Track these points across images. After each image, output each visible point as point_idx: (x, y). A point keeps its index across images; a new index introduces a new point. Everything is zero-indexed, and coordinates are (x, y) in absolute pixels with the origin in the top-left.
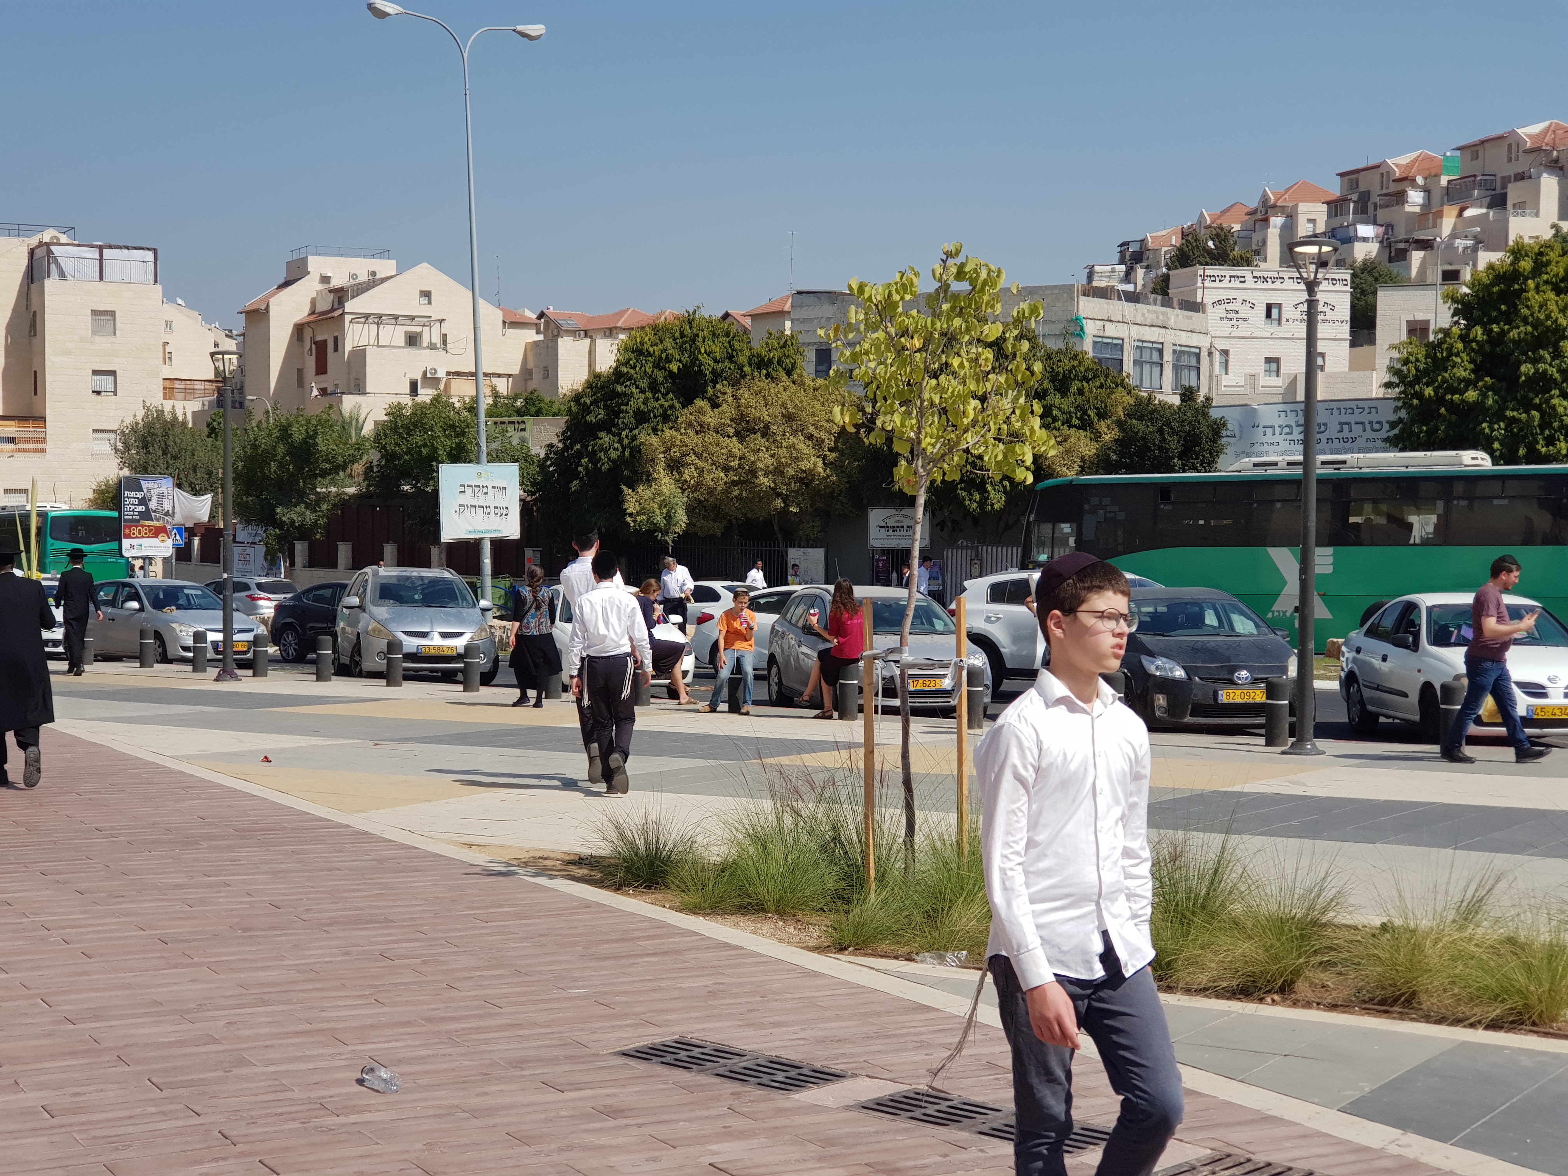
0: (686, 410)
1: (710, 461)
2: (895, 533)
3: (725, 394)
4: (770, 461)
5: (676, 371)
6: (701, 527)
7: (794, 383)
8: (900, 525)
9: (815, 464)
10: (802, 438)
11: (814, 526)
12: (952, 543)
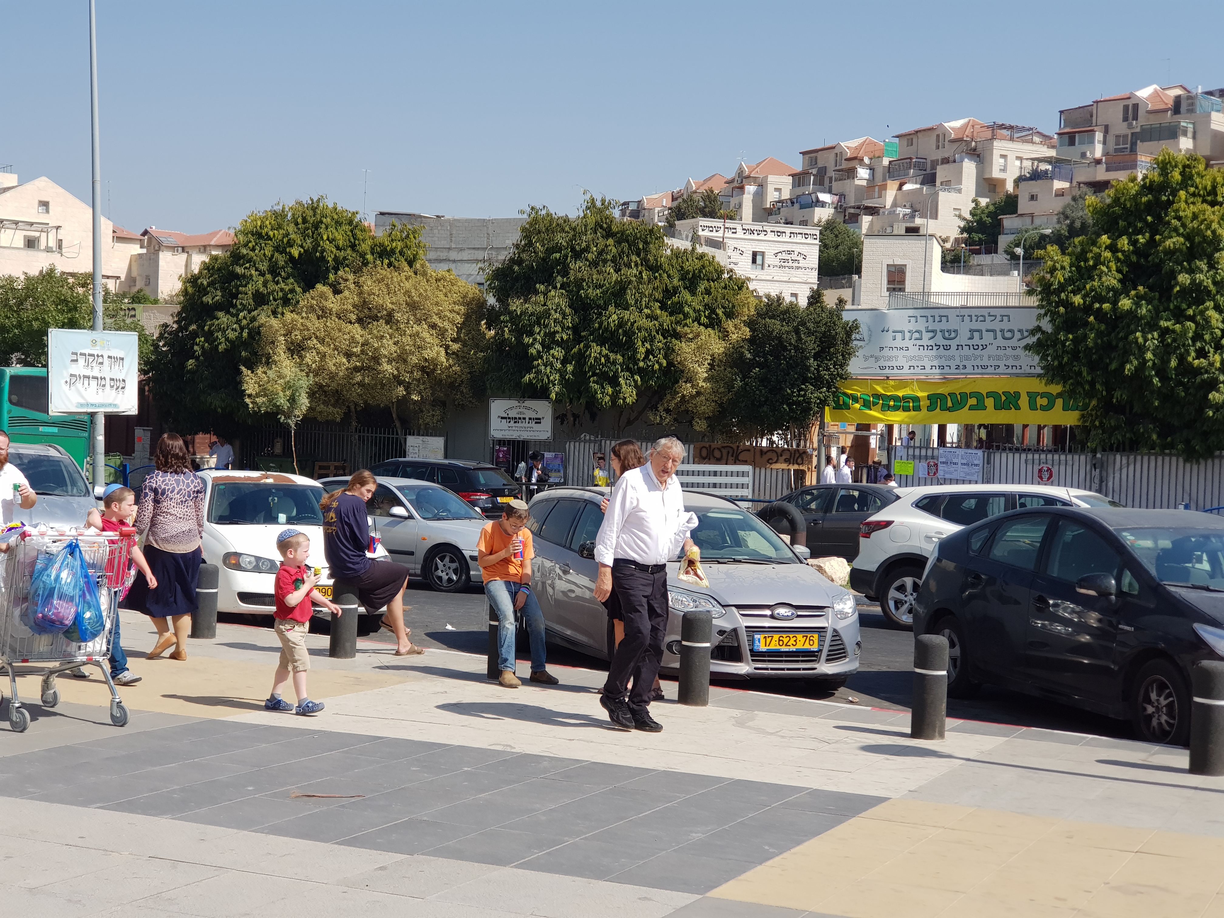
0: (307, 295)
1: (332, 346)
2: (517, 425)
3: (346, 280)
4: (394, 348)
5: (296, 255)
6: (321, 412)
7: (416, 273)
8: (522, 416)
9: (438, 353)
10: (425, 326)
11: (433, 415)
12: (574, 436)
